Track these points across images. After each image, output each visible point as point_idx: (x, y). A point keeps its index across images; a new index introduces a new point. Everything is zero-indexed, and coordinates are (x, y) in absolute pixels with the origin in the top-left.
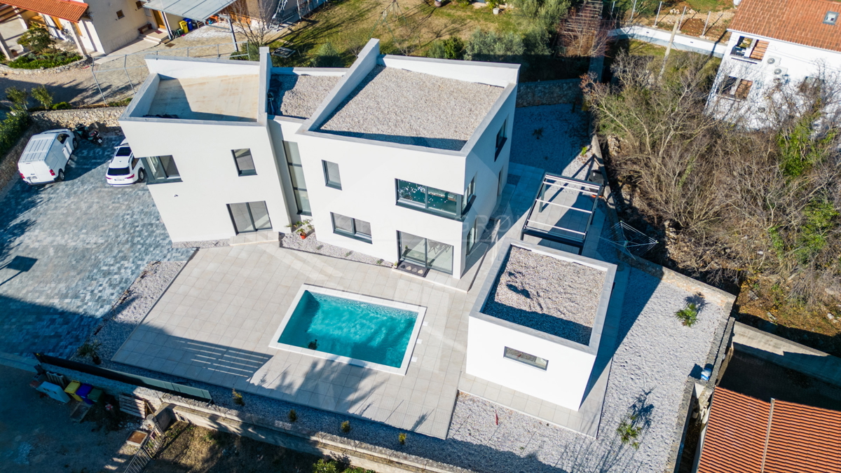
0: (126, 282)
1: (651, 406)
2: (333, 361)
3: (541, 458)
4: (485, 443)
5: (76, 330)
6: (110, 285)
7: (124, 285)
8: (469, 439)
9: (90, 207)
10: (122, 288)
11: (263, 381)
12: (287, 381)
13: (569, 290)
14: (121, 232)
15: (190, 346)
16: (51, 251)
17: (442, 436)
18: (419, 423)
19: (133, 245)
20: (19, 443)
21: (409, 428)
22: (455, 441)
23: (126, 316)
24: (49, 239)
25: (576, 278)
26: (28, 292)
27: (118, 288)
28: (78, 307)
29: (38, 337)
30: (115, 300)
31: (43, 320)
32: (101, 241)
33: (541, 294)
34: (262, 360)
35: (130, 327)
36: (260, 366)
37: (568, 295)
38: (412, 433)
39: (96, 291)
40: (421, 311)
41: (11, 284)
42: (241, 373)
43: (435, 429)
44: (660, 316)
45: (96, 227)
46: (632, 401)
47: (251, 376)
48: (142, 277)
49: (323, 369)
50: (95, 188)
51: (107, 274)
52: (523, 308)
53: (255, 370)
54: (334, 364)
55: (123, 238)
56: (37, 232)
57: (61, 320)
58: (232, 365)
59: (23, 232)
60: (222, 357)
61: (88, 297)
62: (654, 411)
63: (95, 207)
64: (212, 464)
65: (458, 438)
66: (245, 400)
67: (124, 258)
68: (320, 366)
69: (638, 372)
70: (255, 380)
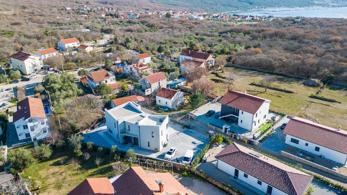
6: (180, 136)
7: (178, 136)
9: (181, 149)
14: (177, 143)
16: (189, 144)
19: (175, 141)
23: (178, 132)
24: (189, 146)
30: (180, 134)
32: (180, 143)
35: (177, 130)
39: (182, 136)
45: (181, 145)
50: (180, 153)
51: (181, 138)
55: (177, 142)
56: (192, 148)
59: (194, 148)
61: (184, 136)
63: (180, 149)
67: (177, 139)
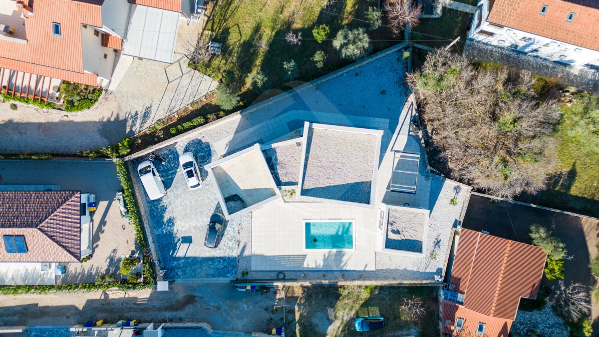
0: (234, 237)
1: (440, 240)
2: (331, 252)
3: (408, 269)
4: (388, 268)
5: (230, 263)
6: (229, 240)
7: (234, 239)
8: (382, 268)
10: (235, 241)
11: (308, 265)
12: (318, 264)
13: (413, 225)
15: (275, 258)
17: (374, 270)
18: (365, 267)
20: (242, 305)
21: (363, 270)
22: (378, 270)
24: (187, 224)
25: (415, 219)
26: (200, 252)
27: (233, 241)
28: (224, 253)
29: (219, 269)
31: (215, 262)
33: (404, 230)
34: (303, 257)
35: (250, 257)
36: (304, 260)
37: (413, 228)
38: (364, 271)
39: (226, 245)
40: (353, 221)
41: (190, 250)
42: (299, 264)
43: (371, 268)
44: (444, 200)
46: (434, 240)
47: (303, 264)
48: (239, 233)
49: (328, 256)
52: (399, 239)
53: (303, 262)
54: (331, 253)
56: (179, 222)
57: (222, 260)
58: (294, 262)
59: (173, 224)
60: (289, 260)
61: (225, 248)
62: (441, 242)
64: (306, 293)
65: (379, 268)
66: (306, 274)
68: (326, 256)
69: (435, 227)
70: (305, 265)
